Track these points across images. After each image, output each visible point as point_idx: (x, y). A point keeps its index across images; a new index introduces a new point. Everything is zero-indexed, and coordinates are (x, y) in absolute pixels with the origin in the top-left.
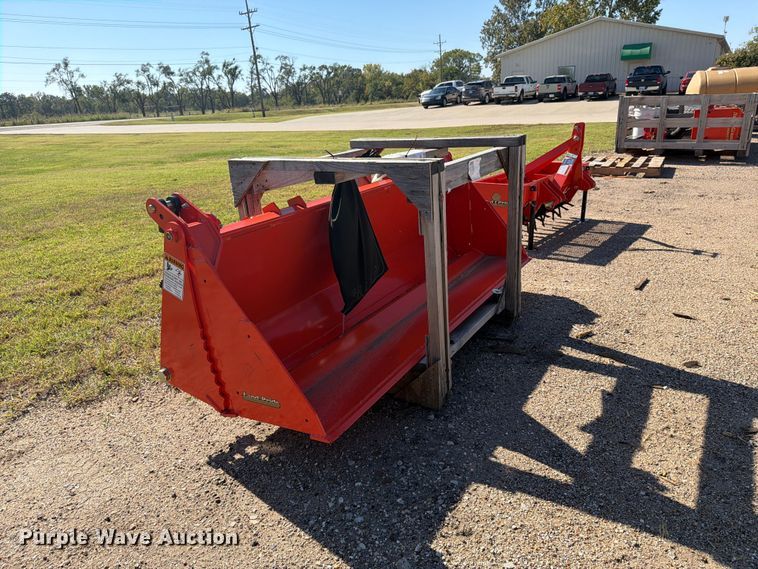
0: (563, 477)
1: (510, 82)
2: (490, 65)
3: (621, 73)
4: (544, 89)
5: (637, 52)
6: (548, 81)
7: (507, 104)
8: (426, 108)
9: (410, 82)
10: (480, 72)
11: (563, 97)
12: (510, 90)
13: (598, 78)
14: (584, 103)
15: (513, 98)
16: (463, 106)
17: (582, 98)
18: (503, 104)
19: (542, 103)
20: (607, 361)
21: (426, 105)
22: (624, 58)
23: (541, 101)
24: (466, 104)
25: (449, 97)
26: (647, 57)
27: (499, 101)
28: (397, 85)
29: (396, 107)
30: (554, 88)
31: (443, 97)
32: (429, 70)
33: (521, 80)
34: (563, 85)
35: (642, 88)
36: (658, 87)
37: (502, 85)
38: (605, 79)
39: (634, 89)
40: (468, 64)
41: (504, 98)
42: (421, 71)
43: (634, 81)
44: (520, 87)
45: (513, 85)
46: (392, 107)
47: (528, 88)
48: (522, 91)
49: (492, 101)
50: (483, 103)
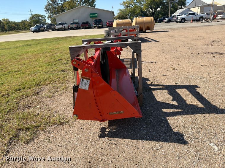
0: (180, 110)
1: (60, 24)
2: (50, 19)
3: (91, 21)
4: (71, 26)
5: (94, 15)
6: (72, 24)
7: (61, 31)
8: (34, 33)
9: (22, 24)
10: (46, 21)
11: (77, 28)
12: (61, 26)
13: (85, 23)
14: (83, 30)
15: (62, 29)
16: (47, 32)
17: (82, 28)
18: (60, 31)
19: (71, 30)
20: (161, 87)
21: (34, 32)
22: (91, 17)
23: (71, 29)
24: (47, 31)
25: (41, 29)
26: (96, 17)
27: (58, 30)
28: (17, 26)
29: (19, 33)
30: (74, 26)
31: (39, 29)
32: (28, 20)
33: (64, 24)
34: (77, 25)
35: (98, 25)
36: (101, 25)
37: (58, 25)
38: (87, 23)
39: (96, 26)
40: (41, 18)
41: (59, 29)
42: (25, 21)
43: (95, 24)
44: (64, 25)
45: (62, 25)
46: (18, 33)
47: (66, 26)
48: (65, 27)
49: (56, 30)
50: (53, 30)
